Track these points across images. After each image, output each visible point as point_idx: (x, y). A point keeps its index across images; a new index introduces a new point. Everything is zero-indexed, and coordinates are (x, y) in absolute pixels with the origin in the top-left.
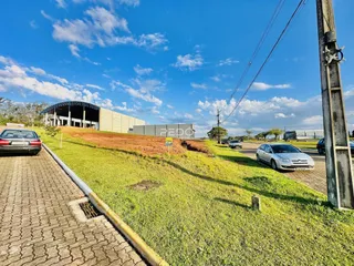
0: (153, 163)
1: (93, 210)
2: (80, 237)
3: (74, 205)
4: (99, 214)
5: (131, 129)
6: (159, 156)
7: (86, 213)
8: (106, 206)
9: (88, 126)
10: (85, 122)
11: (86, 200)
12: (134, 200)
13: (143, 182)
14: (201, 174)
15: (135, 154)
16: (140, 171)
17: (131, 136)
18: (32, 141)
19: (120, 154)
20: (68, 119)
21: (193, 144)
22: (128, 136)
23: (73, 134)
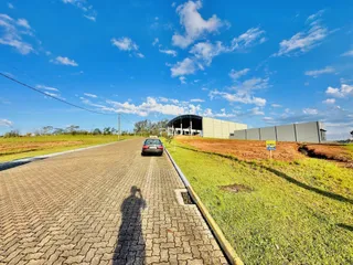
0: (248, 168)
1: (190, 199)
2: (178, 214)
3: (178, 192)
4: (194, 203)
5: (232, 135)
6: (257, 161)
7: (185, 200)
8: (197, 198)
9: (195, 134)
10: (193, 131)
11: (185, 190)
12: (221, 198)
13: (235, 185)
14: (322, 188)
15: (230, 158)
16: (233, 174)
17: (232, 141)
18: (159, 146)
19: (216, 157)
20: (181, 129)
21: (318, 150)
22: (229, 141)
23: (183, 141)
